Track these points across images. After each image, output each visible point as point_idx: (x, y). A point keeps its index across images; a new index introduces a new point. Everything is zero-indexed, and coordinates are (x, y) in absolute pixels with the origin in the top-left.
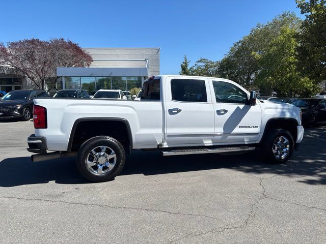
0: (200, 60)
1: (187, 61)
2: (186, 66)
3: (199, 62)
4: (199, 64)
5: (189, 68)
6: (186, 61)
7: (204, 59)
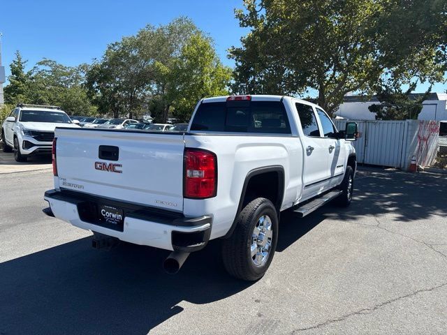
0: (43, 60)
1: (22, 61)
2: (21, 69)
3: (40, 64)
4: (41, 68)
5: (25, 71)
6: (19, 59)
7: (50, 61)
